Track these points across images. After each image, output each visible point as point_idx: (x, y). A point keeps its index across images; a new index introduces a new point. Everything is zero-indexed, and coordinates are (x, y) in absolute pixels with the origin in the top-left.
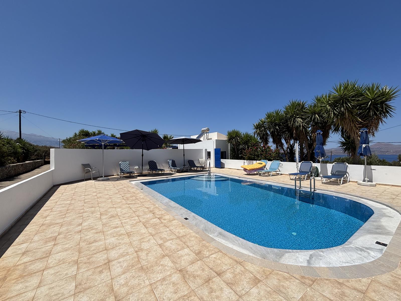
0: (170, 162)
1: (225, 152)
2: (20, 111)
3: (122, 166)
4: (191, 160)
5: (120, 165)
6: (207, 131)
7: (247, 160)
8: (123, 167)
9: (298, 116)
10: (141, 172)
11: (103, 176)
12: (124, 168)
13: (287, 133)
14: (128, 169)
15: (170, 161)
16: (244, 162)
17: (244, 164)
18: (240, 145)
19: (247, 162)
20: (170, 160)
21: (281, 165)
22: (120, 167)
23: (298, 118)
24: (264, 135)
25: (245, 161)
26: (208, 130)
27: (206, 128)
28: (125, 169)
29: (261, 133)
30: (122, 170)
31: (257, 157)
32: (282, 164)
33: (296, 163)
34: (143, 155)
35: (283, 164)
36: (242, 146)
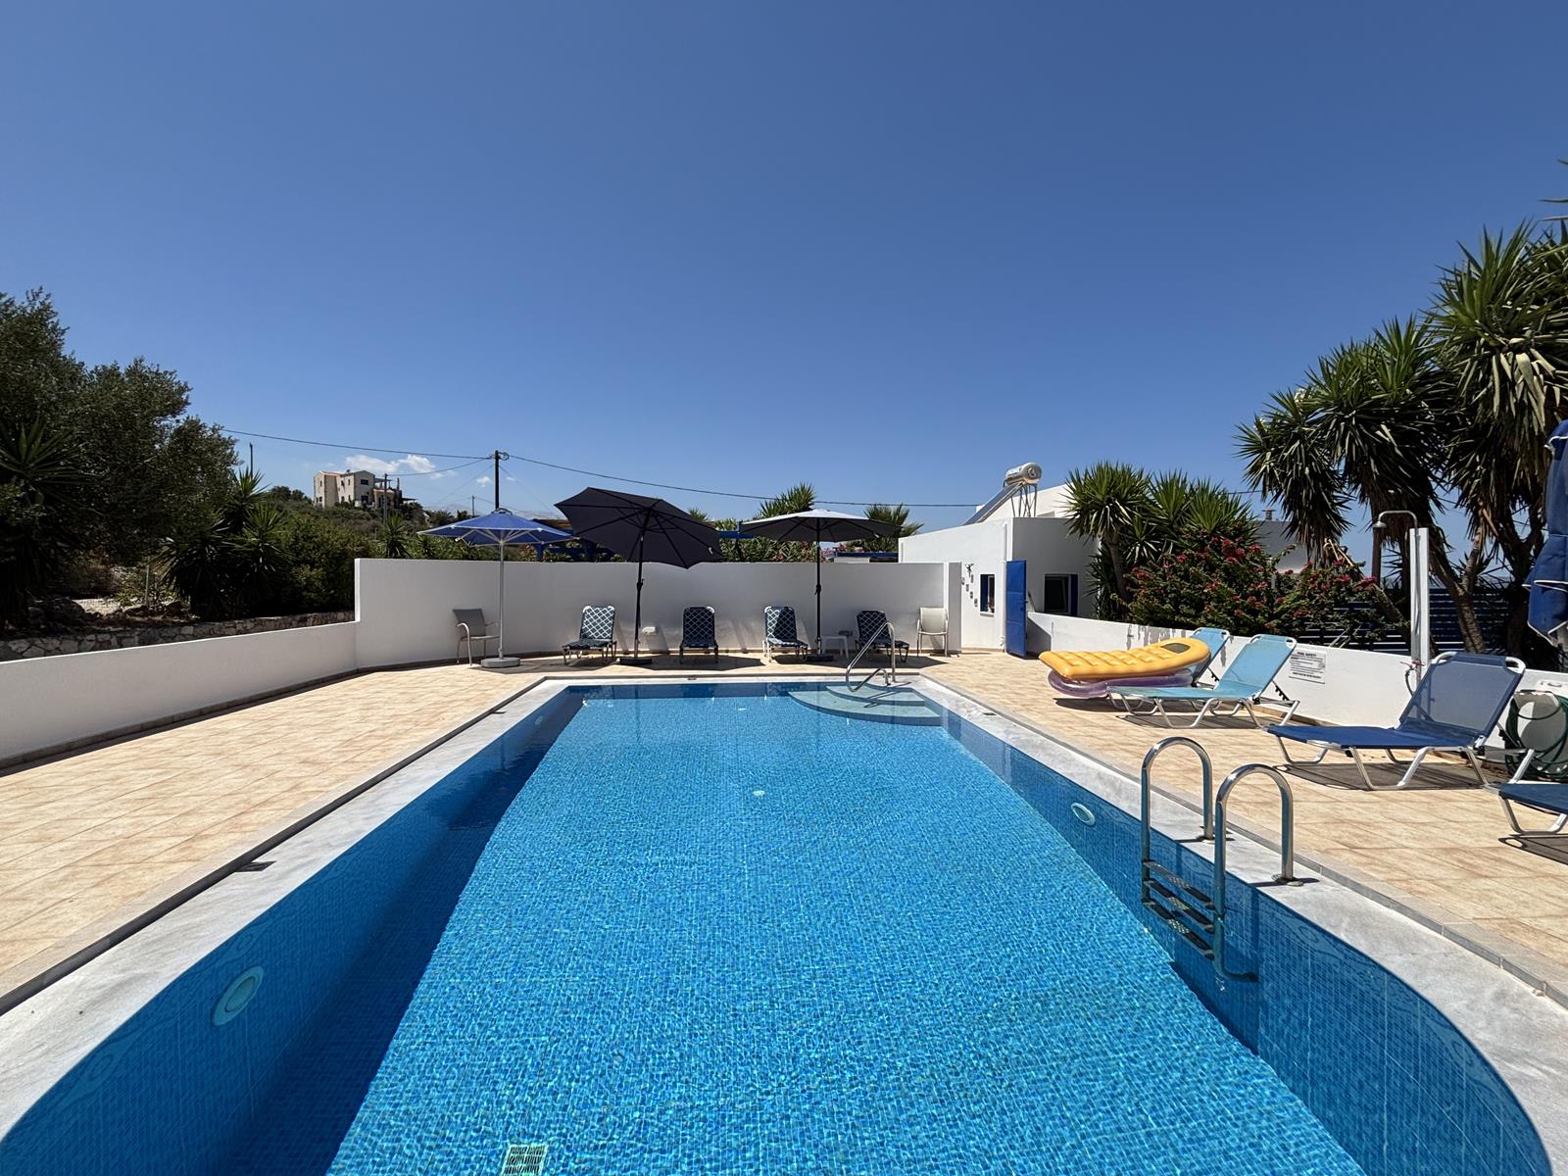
0: (774, 615)
1: (1075, 578)
2: (497, 452)
3: (587, 623)
4: (872, 612)
5: (584, 619)
6: (1030, 482)
7: (1140, 623)
8: (590, 627)
9: (1514, 340)
10: (663, 648)
11: (501, 655)
12: (593, 630)
13: (1475, 464)
14: (604, 635)
15: (770, 612)
16: (1129, 636)
17: (1129, 645)
18: (1133, 543)
19: (1142, 634)
20: (774, 608)
21: (1315, 665)
22: (582, 625)
23: (1517, 349)
24: (1299, 483)
25: (1135, 627)
26: (1035, 472)
27: (1023, 467)
28: (597, 634)
29: (1283, 476)
30: (585, 636)
31: (1193, 612)
32: (1320, 660)
33: (1409, 660)
34: (640, 585)
35: (1327, 662)
36: (1141, 550)
